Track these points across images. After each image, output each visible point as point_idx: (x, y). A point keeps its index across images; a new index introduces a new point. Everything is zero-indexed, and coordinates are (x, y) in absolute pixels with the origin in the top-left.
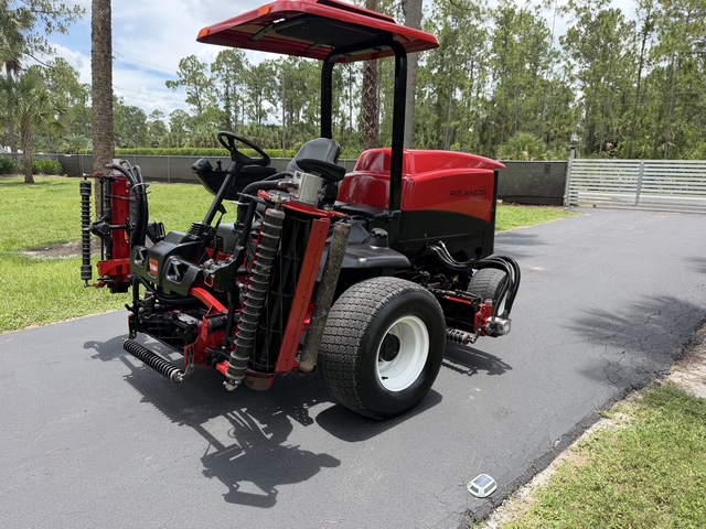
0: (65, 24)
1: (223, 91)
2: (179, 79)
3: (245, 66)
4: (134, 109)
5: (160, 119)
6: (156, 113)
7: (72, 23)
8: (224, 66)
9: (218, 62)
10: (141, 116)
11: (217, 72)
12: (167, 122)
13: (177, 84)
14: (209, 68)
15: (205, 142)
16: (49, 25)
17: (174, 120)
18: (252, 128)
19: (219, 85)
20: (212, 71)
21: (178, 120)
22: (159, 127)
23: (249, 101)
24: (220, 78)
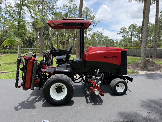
0: (96, 25)
1: (131, 34)
2: (120, 32)
3: (136, 27)
4: (112, 39)
5: (117, 41)
6: (116, 40)
7: (97, 24)
8: (131, 28)
9: (130, 27)
10: (113, 41)
11: (129, 30)
12: (119, 42)
13: (120, 33)
14: (127, 29)
15: (124, 46)
16: (93, 25)
17: (120, 41)
18: (136, 42)
19: (130, 32)
20: (128, 29)
21: (121, 41)
22: (117, 43)
23: (137, 35)
24: (130, 31)
